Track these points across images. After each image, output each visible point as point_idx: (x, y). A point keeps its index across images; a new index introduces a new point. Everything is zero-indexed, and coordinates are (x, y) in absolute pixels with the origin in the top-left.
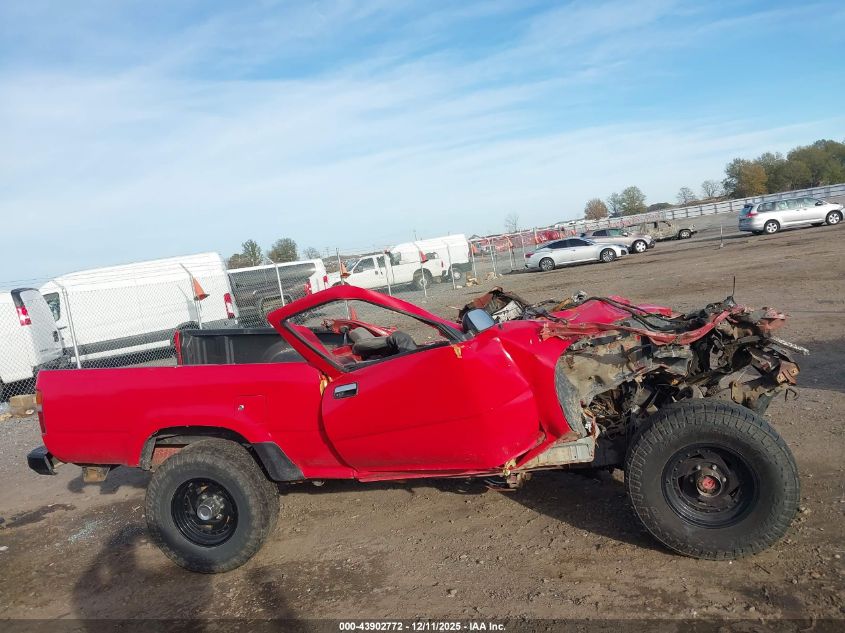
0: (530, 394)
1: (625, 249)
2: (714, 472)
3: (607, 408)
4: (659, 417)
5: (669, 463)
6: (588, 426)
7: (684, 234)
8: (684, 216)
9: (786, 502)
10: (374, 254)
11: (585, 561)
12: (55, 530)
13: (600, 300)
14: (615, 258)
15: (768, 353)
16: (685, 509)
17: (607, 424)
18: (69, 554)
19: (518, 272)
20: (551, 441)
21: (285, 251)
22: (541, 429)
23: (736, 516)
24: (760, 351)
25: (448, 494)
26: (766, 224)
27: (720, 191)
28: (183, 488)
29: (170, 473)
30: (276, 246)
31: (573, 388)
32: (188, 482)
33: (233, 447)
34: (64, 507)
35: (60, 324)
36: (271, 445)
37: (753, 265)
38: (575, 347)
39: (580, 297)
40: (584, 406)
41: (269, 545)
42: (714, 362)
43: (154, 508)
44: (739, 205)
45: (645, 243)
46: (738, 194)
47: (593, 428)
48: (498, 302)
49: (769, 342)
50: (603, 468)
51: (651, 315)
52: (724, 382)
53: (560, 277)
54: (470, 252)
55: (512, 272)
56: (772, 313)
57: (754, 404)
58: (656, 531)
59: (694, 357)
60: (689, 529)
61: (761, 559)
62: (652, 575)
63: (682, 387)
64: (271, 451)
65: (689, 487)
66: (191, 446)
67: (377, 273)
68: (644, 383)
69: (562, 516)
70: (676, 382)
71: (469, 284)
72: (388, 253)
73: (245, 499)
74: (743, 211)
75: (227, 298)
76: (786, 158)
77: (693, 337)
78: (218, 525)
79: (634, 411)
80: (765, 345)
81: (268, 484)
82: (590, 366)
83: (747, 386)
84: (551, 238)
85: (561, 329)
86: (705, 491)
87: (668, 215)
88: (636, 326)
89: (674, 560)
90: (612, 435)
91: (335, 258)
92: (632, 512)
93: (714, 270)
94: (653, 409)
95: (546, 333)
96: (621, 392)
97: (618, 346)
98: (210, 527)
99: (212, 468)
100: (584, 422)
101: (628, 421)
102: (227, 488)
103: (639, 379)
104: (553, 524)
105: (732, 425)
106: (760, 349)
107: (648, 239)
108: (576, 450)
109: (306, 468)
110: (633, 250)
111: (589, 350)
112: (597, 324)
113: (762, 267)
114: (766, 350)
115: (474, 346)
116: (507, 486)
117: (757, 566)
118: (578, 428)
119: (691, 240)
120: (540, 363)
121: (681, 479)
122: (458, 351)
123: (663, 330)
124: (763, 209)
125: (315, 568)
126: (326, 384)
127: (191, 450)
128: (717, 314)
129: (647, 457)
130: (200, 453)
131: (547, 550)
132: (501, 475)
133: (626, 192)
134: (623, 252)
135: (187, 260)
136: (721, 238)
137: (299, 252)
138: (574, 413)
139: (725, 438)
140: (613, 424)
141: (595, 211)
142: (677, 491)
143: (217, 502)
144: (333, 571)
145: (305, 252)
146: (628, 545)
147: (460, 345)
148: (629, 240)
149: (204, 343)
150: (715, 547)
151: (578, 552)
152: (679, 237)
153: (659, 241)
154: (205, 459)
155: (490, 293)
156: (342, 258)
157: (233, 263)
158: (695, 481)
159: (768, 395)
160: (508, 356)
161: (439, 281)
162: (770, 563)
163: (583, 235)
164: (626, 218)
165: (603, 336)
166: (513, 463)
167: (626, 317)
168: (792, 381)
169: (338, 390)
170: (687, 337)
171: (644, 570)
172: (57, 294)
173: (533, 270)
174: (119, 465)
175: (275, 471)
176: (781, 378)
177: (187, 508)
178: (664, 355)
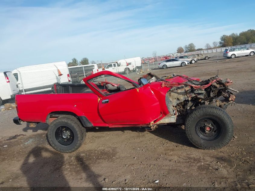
0: (158, 103)
1: (189, 62)
2: (210, 125)
3: (180, 107)
4: (195, 110)
5: (197, 123)
6: (175, 112)
7: (207, 58)
8: (207, 52)
9: (230, 134)
10: (112, 63)
11: (173, 150)
12: (21, 141)
13: (180, 76)
14: (185, 65)
15: (227, 92)
16: (201, 136)
17: (180, 112)
18: (25, 148)
19: (156, 69)
20: (164, 116)
21: (85, 62)
22: (161, 113)
23: (216, 137)
24: (225, 92)
25: (134, 132)
26: (232, 55)
27: (218, 45)
28: (58, 129)
29: (54, 125)
30: (82, 60)
31: (171, 101)
32: (60, 127)
33: (73, 117)
34: (23, 135)
35: (18, 82)
36: (84, 117)
37: (227, 68)
38: (171, 89)
39: (174, 75)
40: (174, 107)
41: (83, 146)
42: (212, 95)
43: (50, 134)
44: (223, 49)
45: (195, 61)
46: (224, 46)
47: (176, 113)
48: (150, 77)
49: (227, 89)
50: (179, 125)
51: (194, 81)
52: (214, 100)
53: (169, 71)
54: (142, 63)
55: (154, 69)
56: (228, 80)
57: (223, 107)
58: (193, 142)
59: (206, 93)
60: (202, 141)
61: (222, 149)
62: (191, 154)
63: (202, 102)
64: (84, 118)
65: (203, 130)
66: (61, 117)
67: (113, 69)
68: (191, 100)
69: (166, 138)
70: (200, 100)
71: (141, 73)
72: (117, 63)
73: (76, 132)
74: (225, 51)
75: (68, 75)
76: (239, 35)
77: (205, 87)
78: (68, 140)
79: (188, 108)
80: (226, 90)
81: (83, 128)
82: (176, 95)
83: (221, 102)
84: (166, 59)
85: (168, 84)
86: (207, 131)
87: (202, 52)
88: (189, 83)
89: (198, 150)
90: (181, 115)
91: (100, 64)
92: (186, 137)
93: (215, 69)
94: (193, 108)
95: (163, 86)
96: (185, 103)
97: (184, 89)
98: (66, 140)
99: (67, 123)
100: (173, 111)
101: (186, 111)
102: (71, 129)
103: (190, 99)
104: (164, 140)
105: (215, 112)
106: (225, 91)
107: (195, 59)
108: (171, 119)
109: (94, 123)
110: (191, 63)
111: (176, 91)
112: (178, 83)
113: (229, 68)
114: (226, 91)
115: (143, 89)
116: (151, 129)
117: (221, 152)
118: (172, 113)
119: (209, 60)
120: (161, 94)
121: (201, 128)
122: (138, 90)
123: (197, 85)
124: (231, 51)
125: (96, 152)
126: (100, 100)
127: (61, 118)
128: (213, 80)
129: (191, 121)
130: (63, 119)
131: (162, 147)
132: (149, 126)
133: (190, 45)
134: (188, 63)
135: (56, 64)
136: (218, 59)
137: (89, 62)
138: (171, 108)
139: (213, 116)
140: (182, 112)
141: (180, 50)
142: (199, 131)
143: (68, 133)
144: (101, 152)
145: (91, 62)
146: (185, 146)
147: (138, 88)
148: (190, 60)
149: (63, 88)
150: (209, 146)
151: (171, 148)
152: (205, 59)
153: (199, 60)
154: (65, 120)
155: (147, 74)
156: (103, 64)
157: (69, 65)
158: (204, 128)
159: (227, 104)
160: (152, 92)
161: (132, 71)
162: (224, 151)
163: (176, 58)
164: (189, 53)
165: (180, 86)
166: (153, 122)
167: (187, 81)
168: (234, 100)
169: (103, 101)
170: (204, 87)
171: (189, 152)
172: (17, 74)
173: (161, 68)
174: (40, 122)
175: (85, 124)
176: (230, 99)
177: (59, 135)
178: (197, 92)
